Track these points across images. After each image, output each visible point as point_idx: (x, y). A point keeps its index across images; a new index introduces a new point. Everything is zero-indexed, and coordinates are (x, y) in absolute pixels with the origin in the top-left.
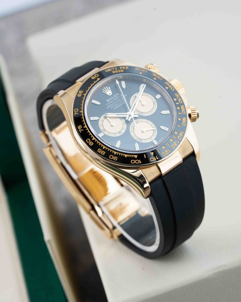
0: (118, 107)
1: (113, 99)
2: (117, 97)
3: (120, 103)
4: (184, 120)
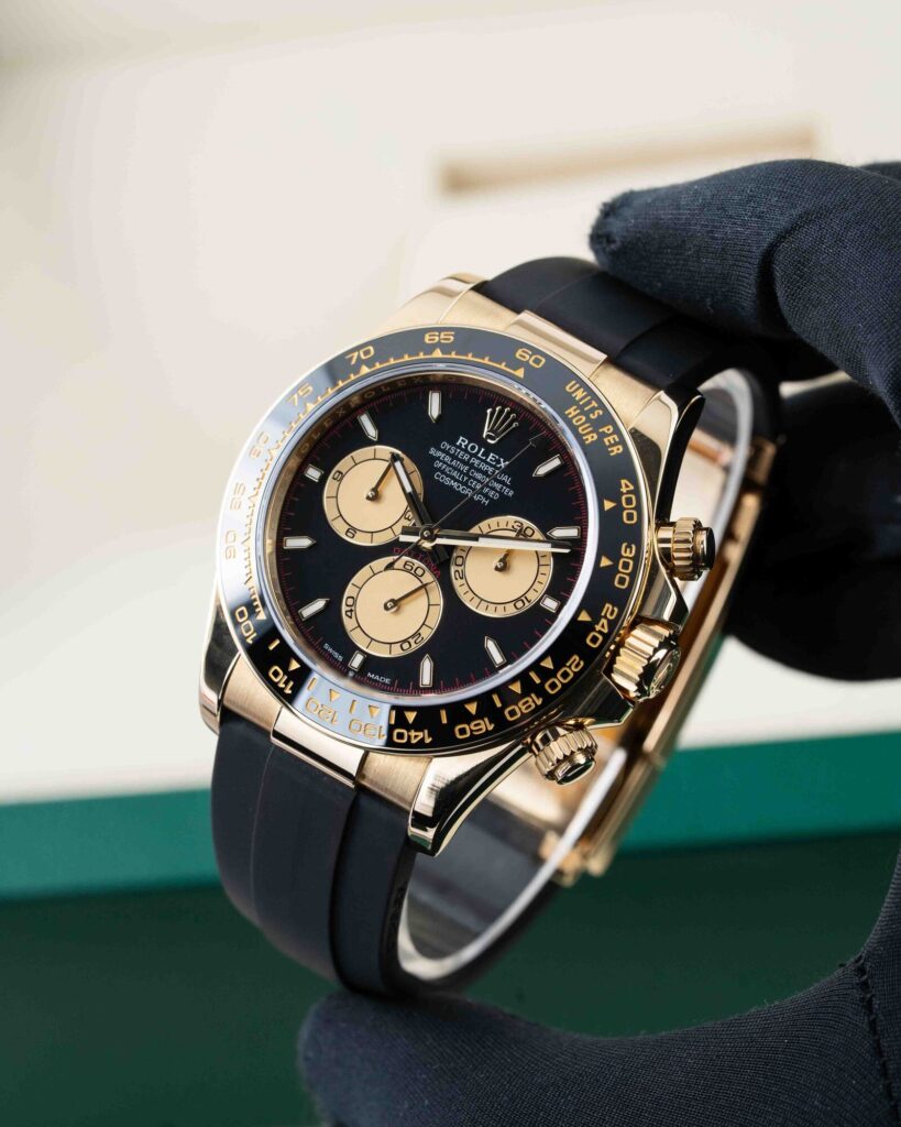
0: (451, 486)
1: (475, 455)
2: (491, 465)
3: (470, 487)
4: (479, 724)
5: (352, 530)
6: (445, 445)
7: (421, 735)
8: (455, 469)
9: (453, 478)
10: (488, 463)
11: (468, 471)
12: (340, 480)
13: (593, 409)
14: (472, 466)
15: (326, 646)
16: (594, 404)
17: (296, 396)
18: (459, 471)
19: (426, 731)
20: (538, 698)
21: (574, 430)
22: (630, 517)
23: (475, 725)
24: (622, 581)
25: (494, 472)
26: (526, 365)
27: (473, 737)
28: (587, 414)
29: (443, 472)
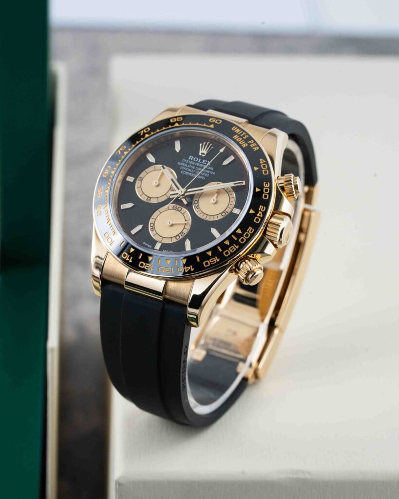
0: (188, 175)
1: (197, 162)
2: (205, 164)
4: (213, 260)
5: (150, 198)
6: (184, 160)
7: (189, 268)
8: (189, 168)
9: (189, 172)
10: (202, 164)
11: (195, 168)
12: (142, 181)
13: (244, 136)
14: (196, 166)
15: (144, 243)
16: (244, 133)
17: (119, 151)
18: (191, 169)
19: (191, 266)
20: (237, 245)
21: (238, 143)
22: (265, 172)
23: (212, 260)
24: (266, 196)
26: (214, 123)
27: (211, 265)
28: (242, 137)
29: (185, 170)
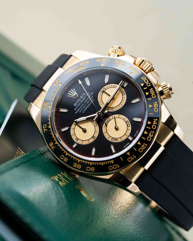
0: (87, 109)
1: (80, 101)
2: (84, 97)
3: (88, 104)
4: (155, 105)
5: (93, 137)
6: (75, 109)
7: (155, 121)
8: (82, 107)
9: (85, 108)
10: (83, 98)
11: (84, 104)
12: (78, 139)
13: (75, 67)
15: (124, 147)
16: (73, 67)
17: (52, 147)
18: (83, 106)
19: (154, 120)
20: (151, 89)
21: (80, 71)
22: (107, 60)
23: (155, 106)
25: (85, 97)
27: (158, 108)
29: (82, 110)
